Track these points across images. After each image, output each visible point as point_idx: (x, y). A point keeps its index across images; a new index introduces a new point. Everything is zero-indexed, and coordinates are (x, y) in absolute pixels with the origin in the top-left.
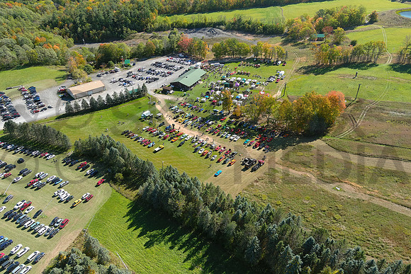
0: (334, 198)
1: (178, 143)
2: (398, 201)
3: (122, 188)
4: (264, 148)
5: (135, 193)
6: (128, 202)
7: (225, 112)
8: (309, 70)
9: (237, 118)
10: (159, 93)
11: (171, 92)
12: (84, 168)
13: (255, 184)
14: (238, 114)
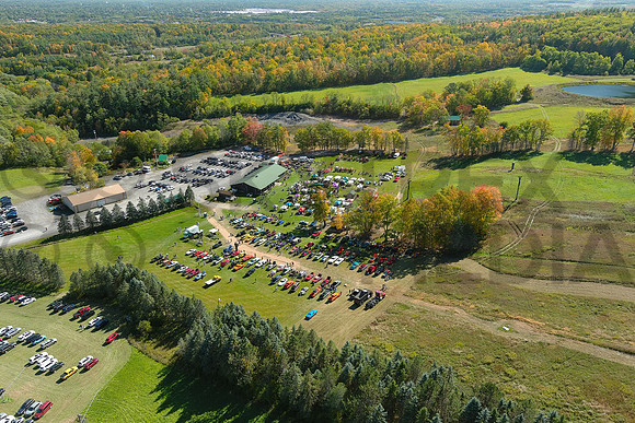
0: (502, 342)
1: (244, 271)
2: (602, 342)
3: (149, 346)
4: (382, 274)
5: (171, 353)
6: (160, 367)
7: (318, 224)
8: (442, 163)
9: (339, 231)
10: (213, 200)
11: (232, 198)
12: (85, 316)
13: (373, 328)
14: (340, 226)
